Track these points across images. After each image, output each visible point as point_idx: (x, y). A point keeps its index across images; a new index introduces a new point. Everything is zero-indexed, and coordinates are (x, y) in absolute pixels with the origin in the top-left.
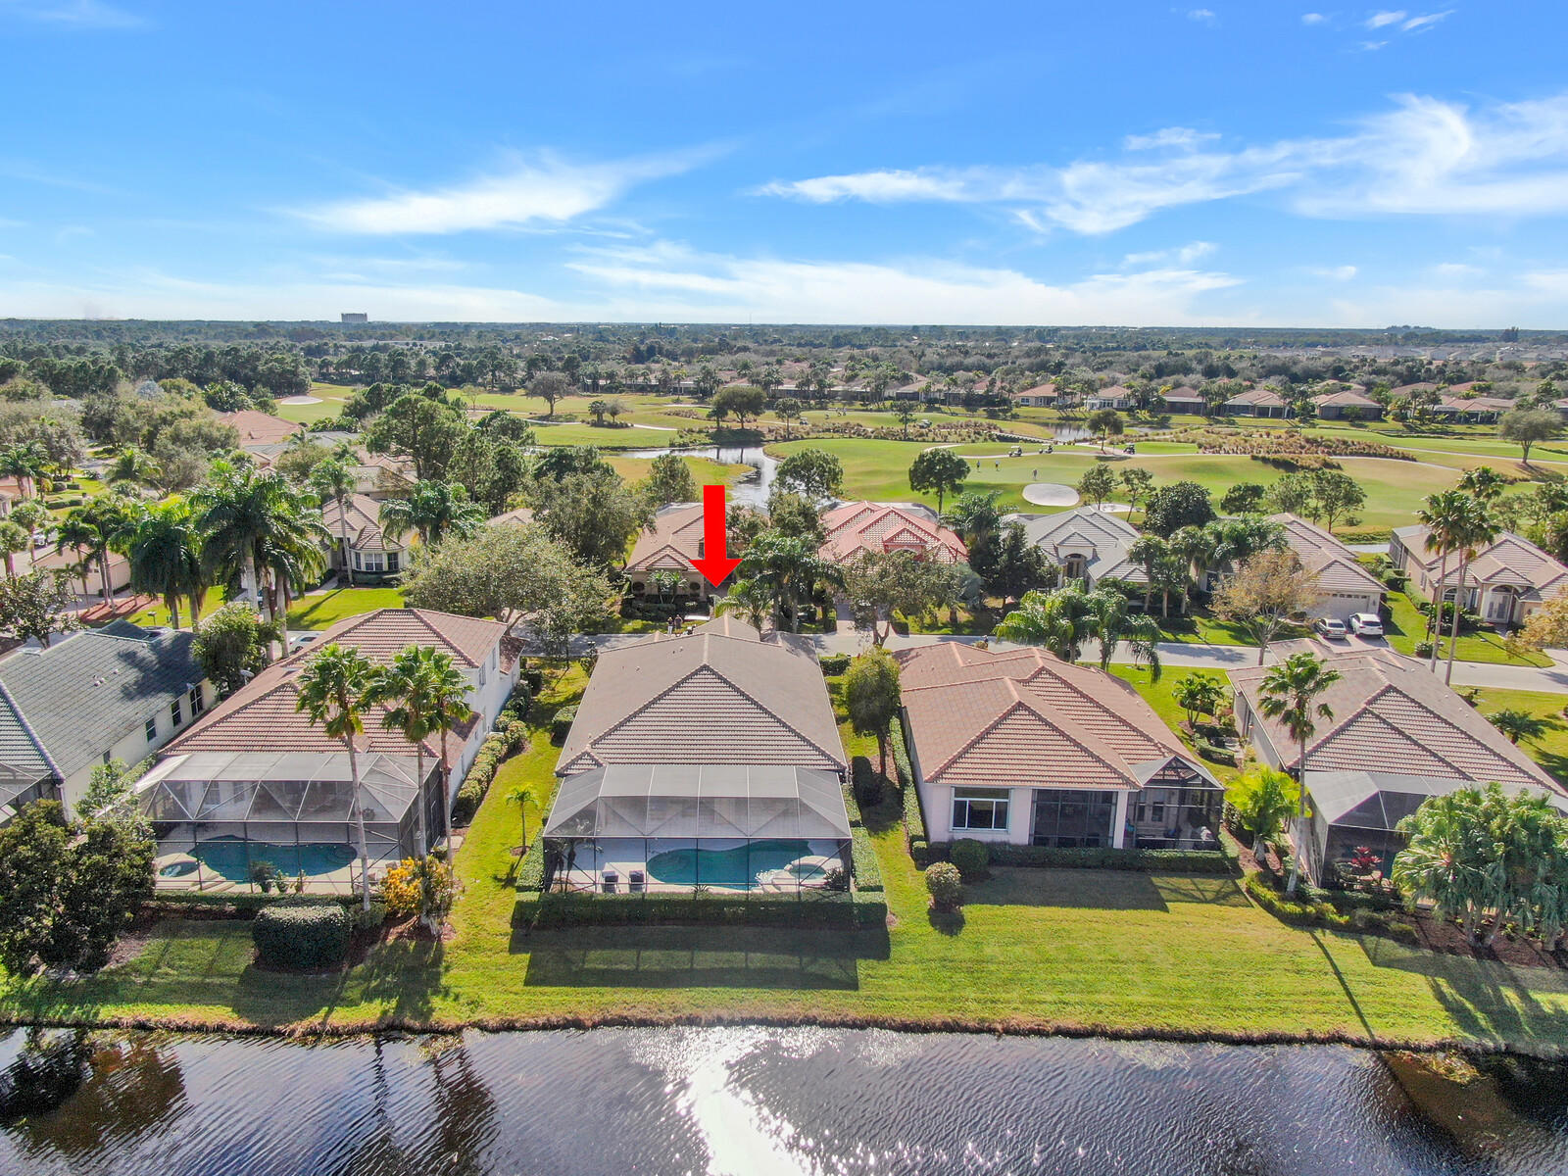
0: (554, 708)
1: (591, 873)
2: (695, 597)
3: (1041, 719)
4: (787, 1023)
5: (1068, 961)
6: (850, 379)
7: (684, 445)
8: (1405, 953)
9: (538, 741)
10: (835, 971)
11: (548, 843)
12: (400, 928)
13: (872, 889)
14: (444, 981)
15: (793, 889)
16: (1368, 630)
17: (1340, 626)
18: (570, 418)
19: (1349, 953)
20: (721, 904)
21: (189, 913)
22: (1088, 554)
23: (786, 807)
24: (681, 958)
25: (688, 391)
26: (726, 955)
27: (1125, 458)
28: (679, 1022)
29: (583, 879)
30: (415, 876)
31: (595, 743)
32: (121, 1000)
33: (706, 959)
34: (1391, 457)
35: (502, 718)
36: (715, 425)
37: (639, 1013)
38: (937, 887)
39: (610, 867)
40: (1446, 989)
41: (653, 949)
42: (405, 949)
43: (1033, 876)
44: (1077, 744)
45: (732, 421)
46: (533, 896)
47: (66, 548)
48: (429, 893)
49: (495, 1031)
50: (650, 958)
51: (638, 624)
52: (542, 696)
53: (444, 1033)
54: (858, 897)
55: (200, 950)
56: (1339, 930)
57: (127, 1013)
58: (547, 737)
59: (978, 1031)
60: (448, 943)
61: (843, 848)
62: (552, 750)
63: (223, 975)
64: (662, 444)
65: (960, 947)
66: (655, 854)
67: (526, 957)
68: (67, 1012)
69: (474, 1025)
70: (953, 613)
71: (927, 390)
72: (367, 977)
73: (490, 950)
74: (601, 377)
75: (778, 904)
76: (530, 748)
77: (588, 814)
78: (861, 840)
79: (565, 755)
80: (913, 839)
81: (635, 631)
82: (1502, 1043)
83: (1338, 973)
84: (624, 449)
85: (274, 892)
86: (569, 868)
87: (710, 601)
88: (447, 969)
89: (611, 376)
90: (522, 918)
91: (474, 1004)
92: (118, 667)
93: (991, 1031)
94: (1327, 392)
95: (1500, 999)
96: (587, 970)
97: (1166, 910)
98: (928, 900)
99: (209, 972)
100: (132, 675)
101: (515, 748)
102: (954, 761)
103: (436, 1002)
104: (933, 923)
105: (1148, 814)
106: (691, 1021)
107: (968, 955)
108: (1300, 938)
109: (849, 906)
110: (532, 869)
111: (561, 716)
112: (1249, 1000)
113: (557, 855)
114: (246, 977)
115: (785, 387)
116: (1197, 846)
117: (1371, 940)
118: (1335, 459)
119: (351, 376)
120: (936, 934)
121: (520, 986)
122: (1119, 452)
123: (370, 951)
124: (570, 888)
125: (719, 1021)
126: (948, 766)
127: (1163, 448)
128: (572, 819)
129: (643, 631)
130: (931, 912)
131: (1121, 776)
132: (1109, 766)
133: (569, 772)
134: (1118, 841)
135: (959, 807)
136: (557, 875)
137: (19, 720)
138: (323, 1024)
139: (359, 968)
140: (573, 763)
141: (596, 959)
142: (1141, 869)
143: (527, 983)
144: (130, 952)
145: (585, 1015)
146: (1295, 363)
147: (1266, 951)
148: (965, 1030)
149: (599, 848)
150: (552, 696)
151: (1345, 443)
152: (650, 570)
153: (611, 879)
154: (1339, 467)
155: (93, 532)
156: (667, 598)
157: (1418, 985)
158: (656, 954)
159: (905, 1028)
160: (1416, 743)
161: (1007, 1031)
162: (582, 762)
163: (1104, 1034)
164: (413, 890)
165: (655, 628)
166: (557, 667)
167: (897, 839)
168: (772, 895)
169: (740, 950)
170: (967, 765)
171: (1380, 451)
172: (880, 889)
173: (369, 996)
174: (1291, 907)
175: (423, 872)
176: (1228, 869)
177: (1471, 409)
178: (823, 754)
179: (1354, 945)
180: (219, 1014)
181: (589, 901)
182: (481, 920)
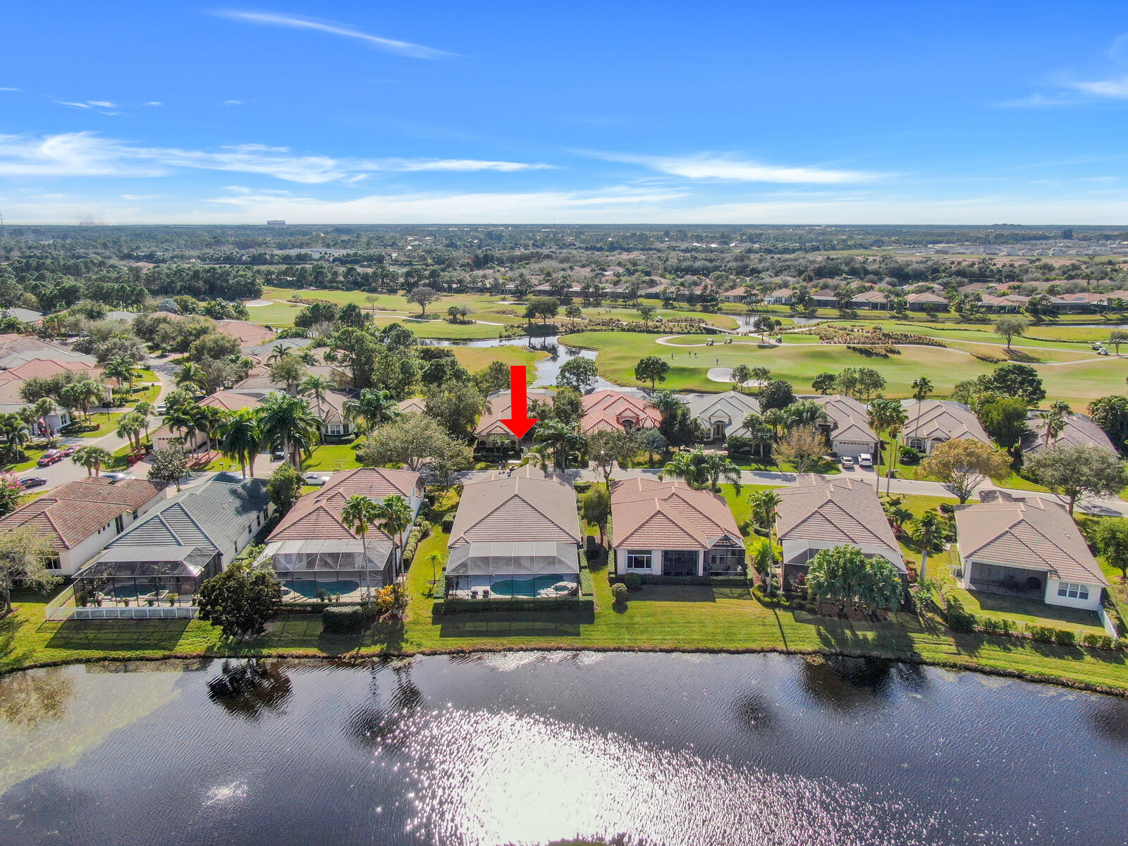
0: (442, 514)
1: (466, 591)
2: (513, 449)
3: (668, 518)
4: (549, 650)
5: (670, 623)
6: (616, 283)
7: (509, 336)
8: (810, 617)
9: (436, 531)
10: (571, 629)
11: (447, 578)
12: (384, 616)
13: (588, 595)
14: (405, 636)
15: (554, 596)
16: (865, 463)
17: (850, 461)
18: (436, 317)
19: (786, 617)
20: (523, 602)
21: (291, 612)
22: (726, 421)
23: (551, 560)
24: (506, 625)
25: (510, 292)
27: (774, 347)
28: (505, 650)
29: (463, 594)
30: (391, 593)
31: (466, 532)
32: (270, 647)
33: (516, 625)
34: (932, 345)
35: (419, 520)
36: (527, 322)
37: (488, 647)
38: (617, 594)
39: (473, 589)
40: (822, 631)
41: (494, 622)
42: (387, 623)
43: (660, 588)
44: (682, 530)
45: (539, 320)
46: (442, 601)
47: (175, 429)
48: (397, 599)
49: (429, 655)
50: (492, 625)
51: (483, 464)
52: (435, 507)
53: (408, 656)
54: (581, 598)
55: (299, 626)
56: (786, 608)
57: (274, 652)
58: (440, 529)
59: (628, 651)
60: (406, 621)
61: (577, 578)
62: (443, 535)
63: (312, 636)
64: (494, 336)
65: (624, 619)
66: (494, 582)
67: (439, 626)
68: (248, 652)
69: (420, 653)
70: (651, 456)
71: (664, 292)
72: (373, 636)
73: (424, 624)
74: (454, 283)
75: (548, 602)
76: (432, 534)
77: (464, 565)
78: (586, 575)
79: (452, 538)
80: (610, 573)
81: (482, 469)
82: (838, 650)
83: (780, 625)
84: (471, 340)
85: (326, 601)
86: (456, 589)
87: (522, 450)
88: (406, 632)
89: (460, 282)
90: (437, 610)
91: (419, 645)
92: (231, 499)
93: (633, 651)
94: (916, 292)
95: (843, 633)
97: (715, 602)
98: (613, 600)
99: (305, 635)
100: (238, 503)
101: (425, 535)
102: (627, 538)
103: (403, 644)
104: (614, 609)
105: (718, 561)
106: (510, 650)
107: (628, 621)
108: (769, 613)
109: (578, 602)
110: (439, 589)
111: (447, 518)
112: (739, 637)
113: (452, 583)
114: (321, 636)
115: (574, 289)
116: (736, 574)
117: (797, 612)
118: (897, 347)
119: (287, 281)
120: (615, 614)
121: (438, 638)
122: (773, 342)
123: (373, 625)
124: (457, 598)
125: (522, 649)
126: (624, 541)
127: (799, 339)
128: (457, 567)
129: (486, 468)
130: (614, 604)
131: (700, 544)
132: (695, 540)
133: (455, 546)
134: (701, 573)
135: (630, 559)
136: (450, 592)
137: (197, 526)
138: (357, 654)
139: (369, 632)
140: (456, 542)
141: (469, 626)
142: (710, 585)
143: (441, 637)
144: (270, 627)
145: (465, 647)
146: (908, 265)
147: (753, 617)
148: (622, 650)
149: (469, 580)
150: (441, 507)
151: (906, 336)
152: (489, 434)
153: (475, 593)
154: (899, 353)
155: (189, 420)
156: (498, 449)
157: (811, 630)
158: (495, 624)
159: (598, 650)
160: (835, 526)
161: (640, 651)
162: (460, 541)
163: (679, 651)
164: (390, 599)
165: (492, 467)
166: (442, 490)
167: (604, 574)
169: (531, 621)
170: (633, 540)
171: (925, 341)
172: (592, 595)
173: (375, 643)
174: (767, 599)
175: (394, 591)
176: (747, 584)
177: (1002, 304)
178: (570, 536)
179: (790, 614)
180: (312, 651)
181: (463, 602)
182: (419, 612)
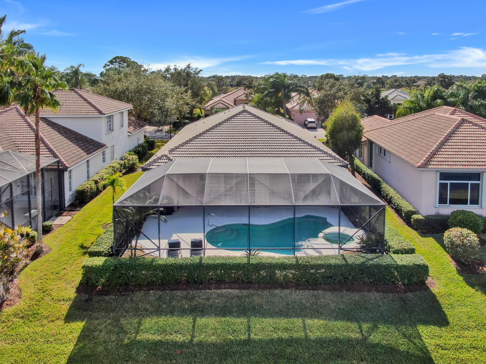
1: (156, 240)
20: (271, 267)
26: (283, 322)
29: (150, 246)
31: (173, 151)
35: (126, 155)
41: (210, 315)
46: (99, 261)
50: (206, 326)
52: (154, 152)
66: (213, 227)
73: (47, 318)
90: (88, 283)
96: (139, 342)
98: (450, 262)
101: (131, 170)
102: (434, 154)
110: (106, 237)
124: (139, 253)
126: (431, 157)
133: (151, 167)
140: (155, 161)
152: (212, 108)
153: (174, 247)
162: (162, 161)
168: (315, 258)
169: (298, 316)
170: (445, 156)
172: (412, 251)
181: (151, 266)
